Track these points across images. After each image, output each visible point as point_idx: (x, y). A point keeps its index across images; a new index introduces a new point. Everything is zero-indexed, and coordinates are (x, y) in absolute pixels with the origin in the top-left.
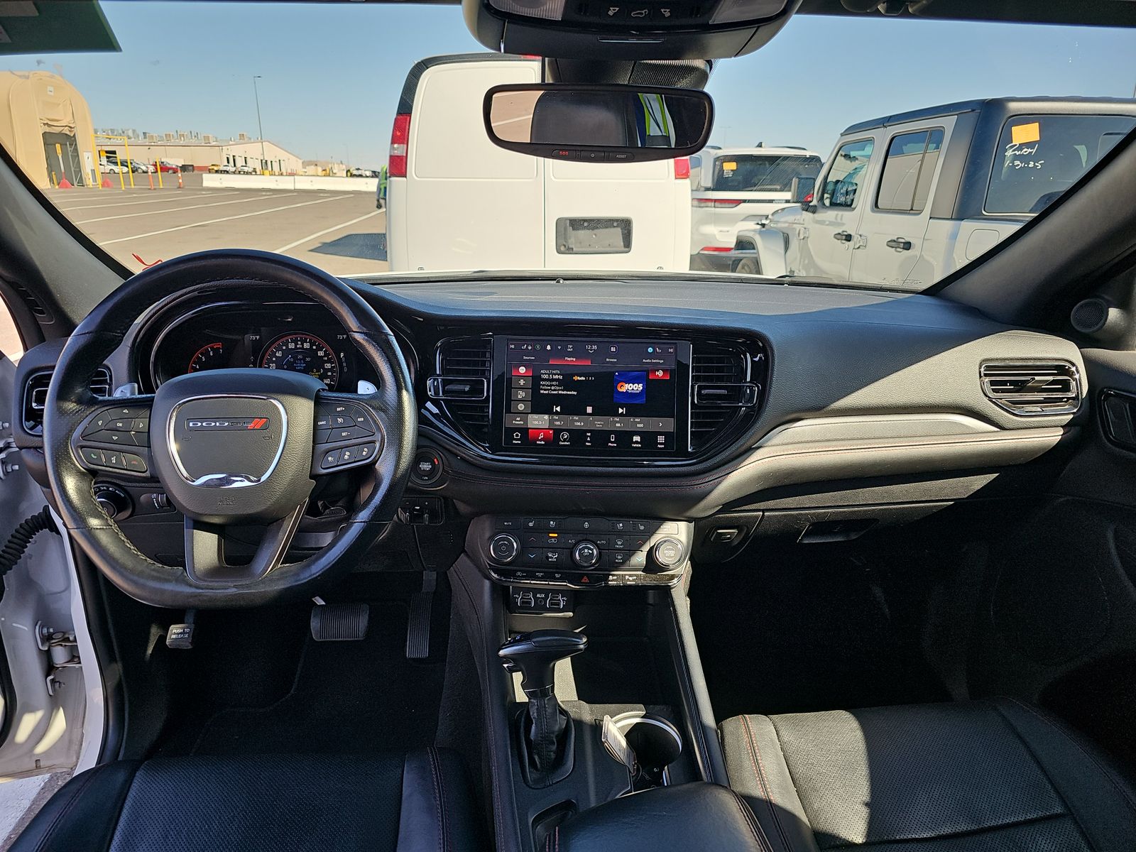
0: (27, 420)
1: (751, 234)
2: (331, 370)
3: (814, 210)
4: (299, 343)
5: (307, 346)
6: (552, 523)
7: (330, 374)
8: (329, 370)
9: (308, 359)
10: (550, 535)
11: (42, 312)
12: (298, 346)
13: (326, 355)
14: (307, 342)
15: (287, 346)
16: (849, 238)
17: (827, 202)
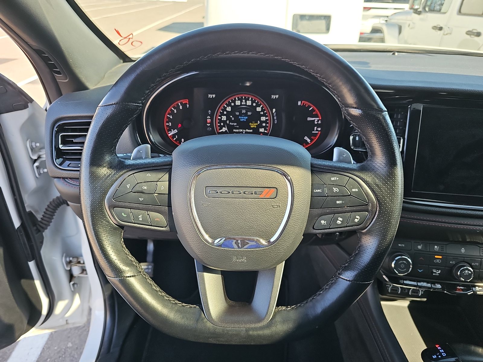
0: (58, 157)
1: (379, 26)
2: (265, 122)
3: (419, 13)
4: (244, 101)
5: (249, 103)
6: (436, 247)
7: (264, 125)
8: (263, 122)
9: (249, 113)
10: (436, 257)
11: (59, 73)
12: (243, 103)
13: (263, 110)
14: (249, 100)
15: (235, 103)
16: (441, 29)
17: (427, 9)
